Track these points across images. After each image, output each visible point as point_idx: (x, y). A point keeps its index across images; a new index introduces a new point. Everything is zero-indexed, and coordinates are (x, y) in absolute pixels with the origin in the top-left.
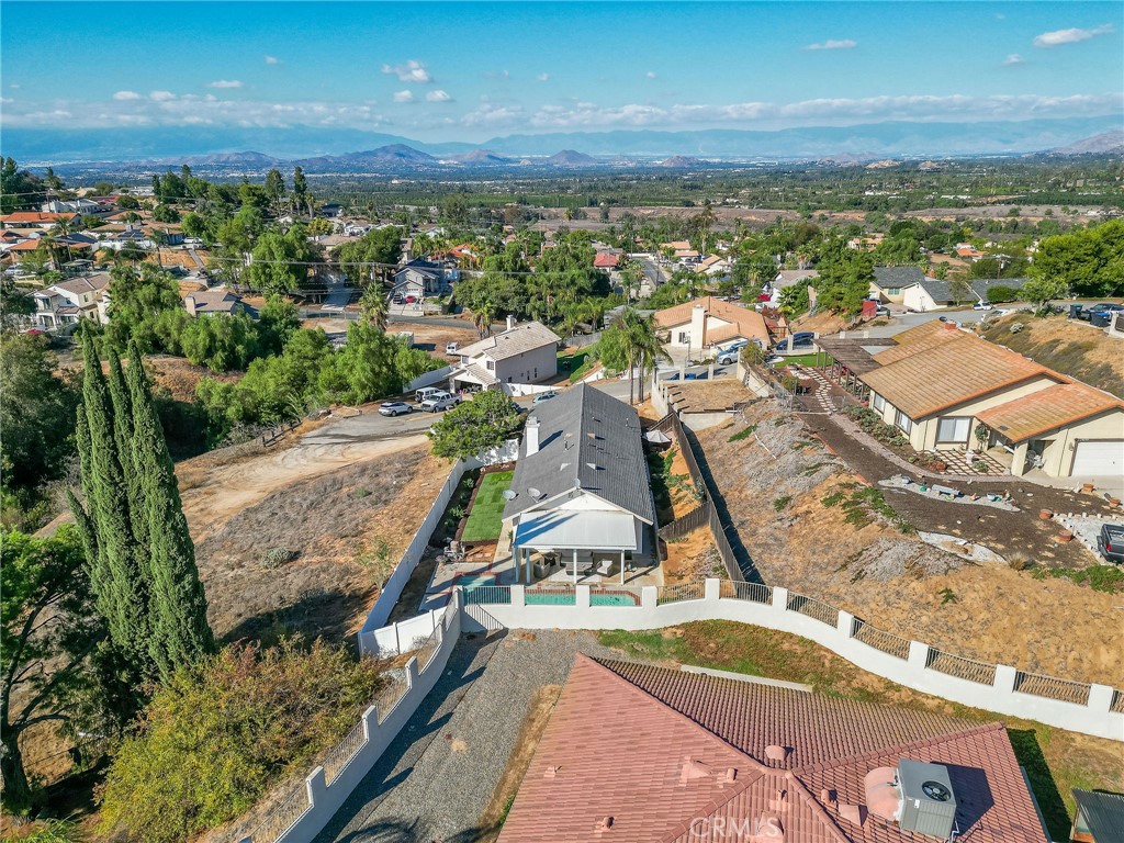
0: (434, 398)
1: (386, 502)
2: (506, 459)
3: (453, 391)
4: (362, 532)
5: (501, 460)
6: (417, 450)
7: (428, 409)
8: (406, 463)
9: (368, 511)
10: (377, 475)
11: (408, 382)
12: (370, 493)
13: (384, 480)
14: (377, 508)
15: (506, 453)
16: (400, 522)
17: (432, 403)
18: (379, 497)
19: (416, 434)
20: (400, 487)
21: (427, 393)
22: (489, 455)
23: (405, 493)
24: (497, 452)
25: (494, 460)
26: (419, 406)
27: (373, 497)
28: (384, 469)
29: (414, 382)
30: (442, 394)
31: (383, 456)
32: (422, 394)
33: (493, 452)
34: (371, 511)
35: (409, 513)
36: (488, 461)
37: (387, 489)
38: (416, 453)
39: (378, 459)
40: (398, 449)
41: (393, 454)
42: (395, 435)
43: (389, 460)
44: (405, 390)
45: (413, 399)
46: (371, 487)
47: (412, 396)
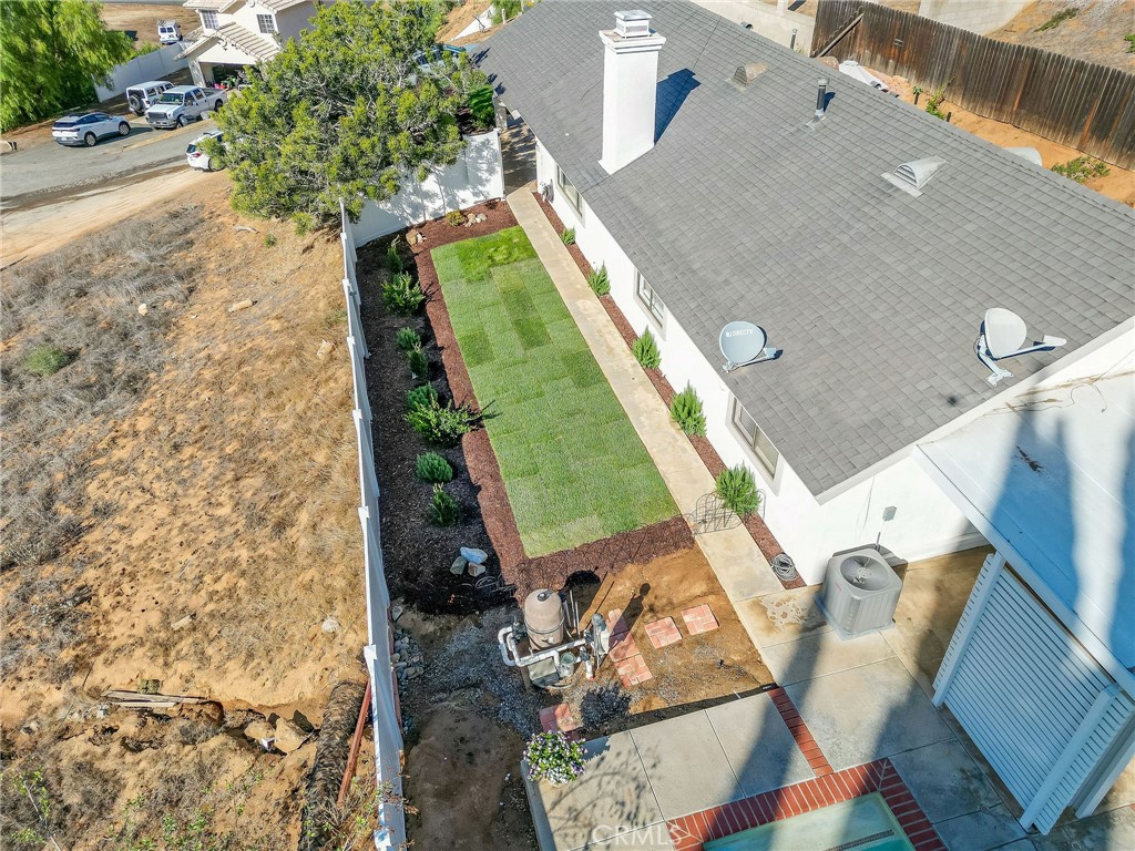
0: (168, 99)
1: (135, 385)
2: (467, 198)
3: (201, 85)
4: (74, 532)
5: (453, 202)
6: (174, 207)
7: (162, 123)
8: (157, 244)
9: (81, 428)
10: (82, 293)
11: (102, 74)
12: (73, 356)
13: (109, 302)
14: (108, 411)
15: (469, 179)
16: (210, 463)
17: (169, 110)
18: (105, 366)
19: (156, 174)
20: (162, 323)
21: (151, 91)
22: (417, 192)
23: (189, 343)
24: (441, 181)
25: (436, 205)
26: (142, 122)
27: (85, 369)
28: (99, 270)
29: (116, 73)
30: (182, 90)
31: (89, 234)
32: (139, 94)
33: (430, 184)
34: (86, 428)
35: (233, 420)
36: (417, 209)
37: (125, 336)
38: (175, 216)
39: (77, 244)
40: (122, 213)
41: (113, 227)
42: (105, 182)
43: (108, 242)
44: (103, 94)
45: (125, 111)
46: (73, 336)
47: (119, 104)
